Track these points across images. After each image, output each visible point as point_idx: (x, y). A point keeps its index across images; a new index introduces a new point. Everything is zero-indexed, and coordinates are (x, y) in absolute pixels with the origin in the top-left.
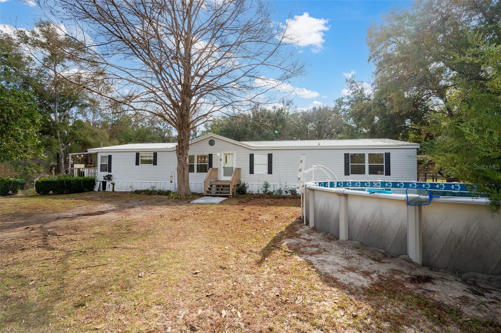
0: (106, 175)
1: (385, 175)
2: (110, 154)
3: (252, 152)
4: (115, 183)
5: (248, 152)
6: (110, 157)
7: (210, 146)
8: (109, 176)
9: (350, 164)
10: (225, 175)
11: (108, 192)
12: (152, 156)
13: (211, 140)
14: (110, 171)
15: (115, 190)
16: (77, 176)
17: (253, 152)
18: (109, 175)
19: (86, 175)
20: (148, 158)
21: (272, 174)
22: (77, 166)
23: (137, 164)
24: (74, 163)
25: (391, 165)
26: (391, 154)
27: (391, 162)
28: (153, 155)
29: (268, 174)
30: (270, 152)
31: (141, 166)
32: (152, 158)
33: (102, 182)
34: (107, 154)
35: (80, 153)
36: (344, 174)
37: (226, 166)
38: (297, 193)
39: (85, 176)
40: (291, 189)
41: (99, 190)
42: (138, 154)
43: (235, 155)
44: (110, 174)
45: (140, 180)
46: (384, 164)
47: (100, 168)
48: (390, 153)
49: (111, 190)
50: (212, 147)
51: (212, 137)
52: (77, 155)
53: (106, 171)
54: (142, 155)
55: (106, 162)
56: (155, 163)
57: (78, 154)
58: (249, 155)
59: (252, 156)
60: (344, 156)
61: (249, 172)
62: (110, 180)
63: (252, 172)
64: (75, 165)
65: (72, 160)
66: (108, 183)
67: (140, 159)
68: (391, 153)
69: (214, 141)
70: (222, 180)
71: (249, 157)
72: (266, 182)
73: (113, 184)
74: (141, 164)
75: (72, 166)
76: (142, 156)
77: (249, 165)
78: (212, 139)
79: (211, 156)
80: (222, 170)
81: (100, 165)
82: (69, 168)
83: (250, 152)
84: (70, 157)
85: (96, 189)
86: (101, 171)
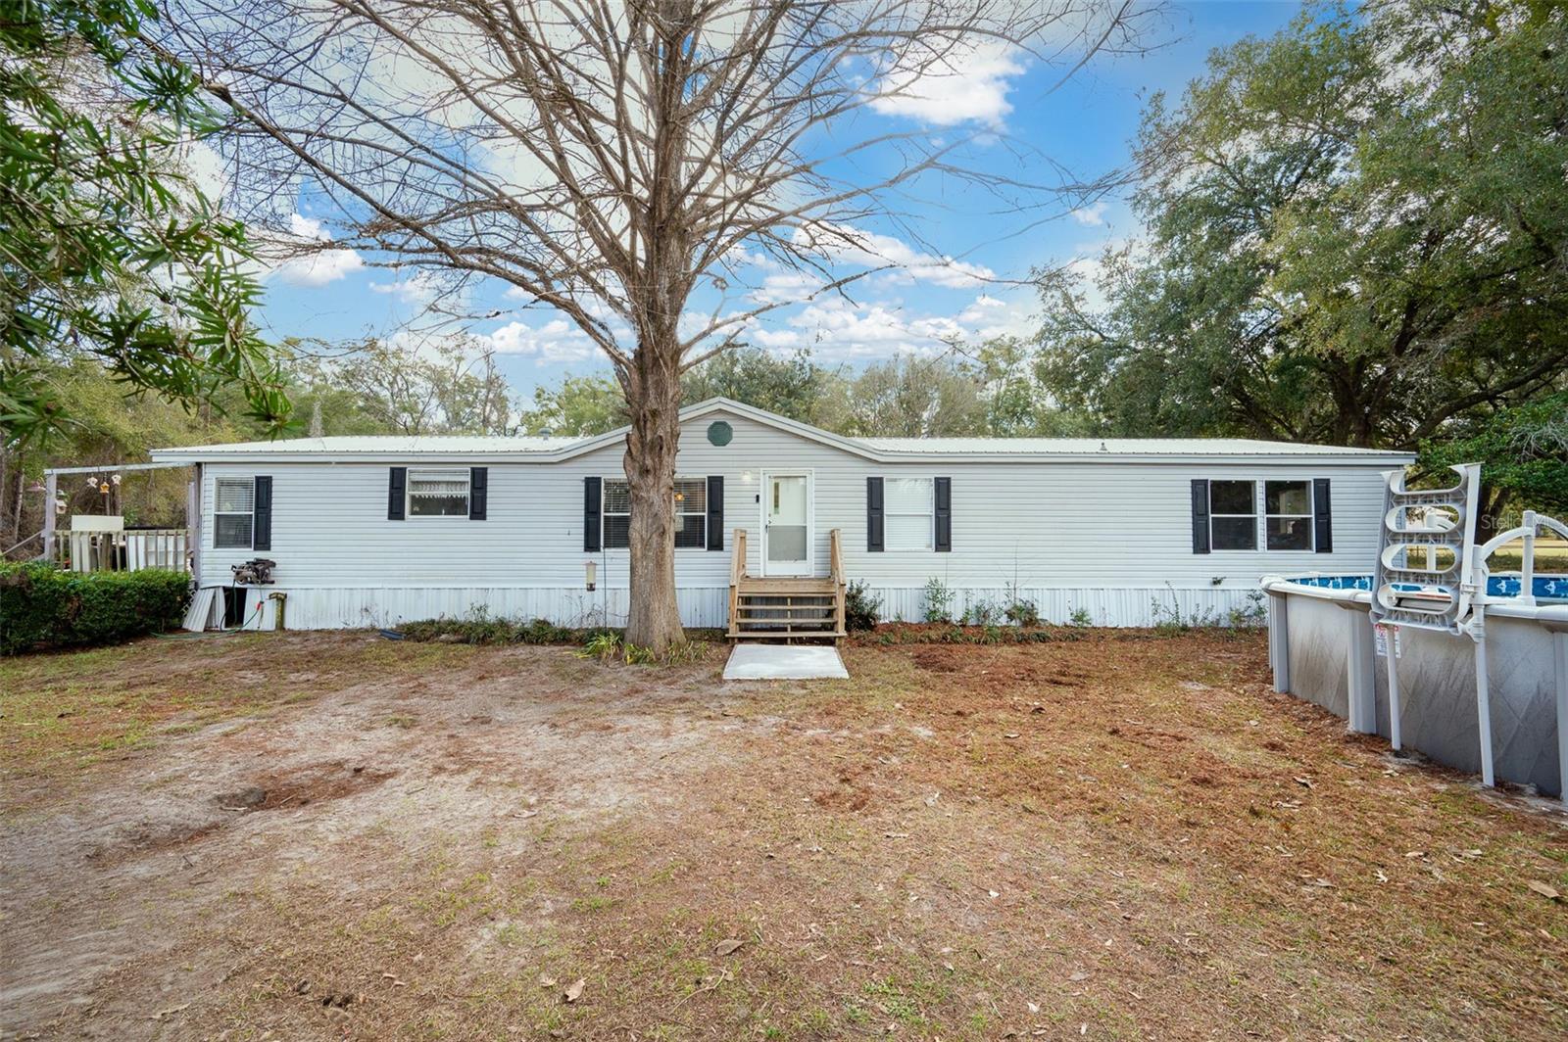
0: (243, 562)
1: (1317, 551)
2: (263, 472)
3: (876, 472)
4: (289, 593)
5: (862, 470)
6: (264, 485)
7: (712, 446)
8: (260, 567)
9: (1211, 516)
10: (773, 556)
11: (258, 632)
12: (463, 483)
13: (716, 423)
14: (263, 541)
15: (290, 624)
16: (87, 568)
17: (879, 470)
18: (258, 562)
19: (137, 562)
20: (442, 492)
21: (949, 550)
22: (86, 525)
23: (396, 512)
24: (70, 511)
25: (1333, 520)
26: (1332, 484)
27: (1332, 508)
28: (468, 479)
29: (937, 550)
30: (942, 473)
31: (413, 521)
32: (466, 492)
33: (225, 589)
34: (250, 474)
35: (103, 469)
36: (1192, 550)
37: (778, 521)
38: (1039, 617)
39: (132, 567)
40: (1019, 604)
41: (207, 629)
42: (397, 477)
43: (811, 481)
44: (262, 555)
45: (408, 581)
46: (1313, 516)
47: (212, 530)
48: (1328, 480)
49: (269, 623)
50: (720, 450)
51: (720, 411)
52: (88, 475)
53: (246, 543)
54: (416, 478)
55: (243, 507)
56: (479, 512)
57: (95, 469)
58: (865, 483)
59: (875, 488)
60: (1190, 490)
61: (866, 543)
62: (263, 582)
63: (876, 542)
64: (74, 518)
65: (60, 498)
66: (253, 597)
67: (408, 493)
68: (1332, 479)
69: (730, 429)
70: (762, 576)
71: (865, 488)
72: (933, 579)
73: (281, 600)
74: (413, 513)
75: (63, 522)
76: (416, 483)
77: (866, 519)
78: (720, 418)
79: (716, 485)
80: (764, 537)
81: (213, 518)
82: (44, 534)
83: (868, 470)
84: (52, 483)
85: (195, 620)
86: (220, 542)
